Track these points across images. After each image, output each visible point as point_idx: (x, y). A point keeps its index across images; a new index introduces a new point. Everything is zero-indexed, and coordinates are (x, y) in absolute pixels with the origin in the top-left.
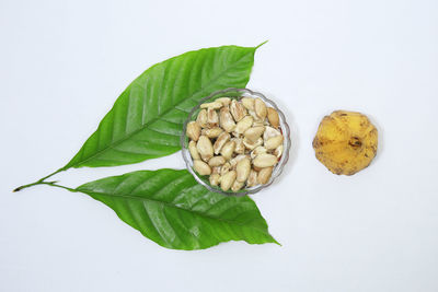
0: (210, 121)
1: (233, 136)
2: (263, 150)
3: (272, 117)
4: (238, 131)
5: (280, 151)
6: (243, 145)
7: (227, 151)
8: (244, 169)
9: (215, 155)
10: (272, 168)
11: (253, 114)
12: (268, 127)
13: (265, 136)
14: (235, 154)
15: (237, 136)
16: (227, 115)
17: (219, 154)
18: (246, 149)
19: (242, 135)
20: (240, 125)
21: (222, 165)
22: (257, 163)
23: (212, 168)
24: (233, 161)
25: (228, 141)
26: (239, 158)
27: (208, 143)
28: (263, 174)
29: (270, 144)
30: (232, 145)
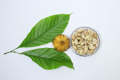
0: (78, 35)
1: (84, 40)
2: (92, 44)
3: (95, 36)
4: (86, 39)
5: (97, 45)
6: (86, 42)
7: (82, 44)
8: (86, 49)
9: (79, 45)
10: (94, 50)
11: (90, 34)
12: (94, 38)
13: (93, 41)
14: (84, 45)
15: (85, 40)
16: (83, 34)
17: (80, 45)
18: (87, 44)
19: (86, 40)
20: (86, 37)
21: (80, 48)
22: (90, 48)
23: (77, 48)
24: (83, 47)
25: (83, 41)
26: (85, 46)
27: (77, 41)
28: (91, 51)
29: (94, 43)
30: (84, 42)
